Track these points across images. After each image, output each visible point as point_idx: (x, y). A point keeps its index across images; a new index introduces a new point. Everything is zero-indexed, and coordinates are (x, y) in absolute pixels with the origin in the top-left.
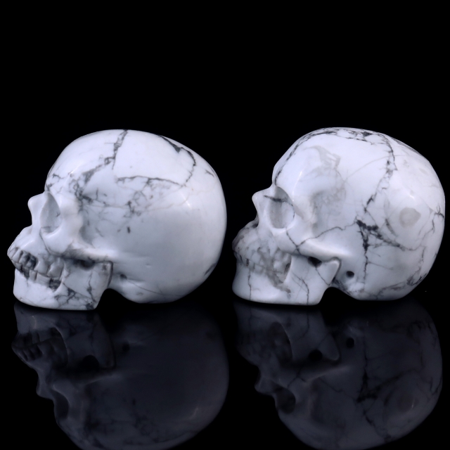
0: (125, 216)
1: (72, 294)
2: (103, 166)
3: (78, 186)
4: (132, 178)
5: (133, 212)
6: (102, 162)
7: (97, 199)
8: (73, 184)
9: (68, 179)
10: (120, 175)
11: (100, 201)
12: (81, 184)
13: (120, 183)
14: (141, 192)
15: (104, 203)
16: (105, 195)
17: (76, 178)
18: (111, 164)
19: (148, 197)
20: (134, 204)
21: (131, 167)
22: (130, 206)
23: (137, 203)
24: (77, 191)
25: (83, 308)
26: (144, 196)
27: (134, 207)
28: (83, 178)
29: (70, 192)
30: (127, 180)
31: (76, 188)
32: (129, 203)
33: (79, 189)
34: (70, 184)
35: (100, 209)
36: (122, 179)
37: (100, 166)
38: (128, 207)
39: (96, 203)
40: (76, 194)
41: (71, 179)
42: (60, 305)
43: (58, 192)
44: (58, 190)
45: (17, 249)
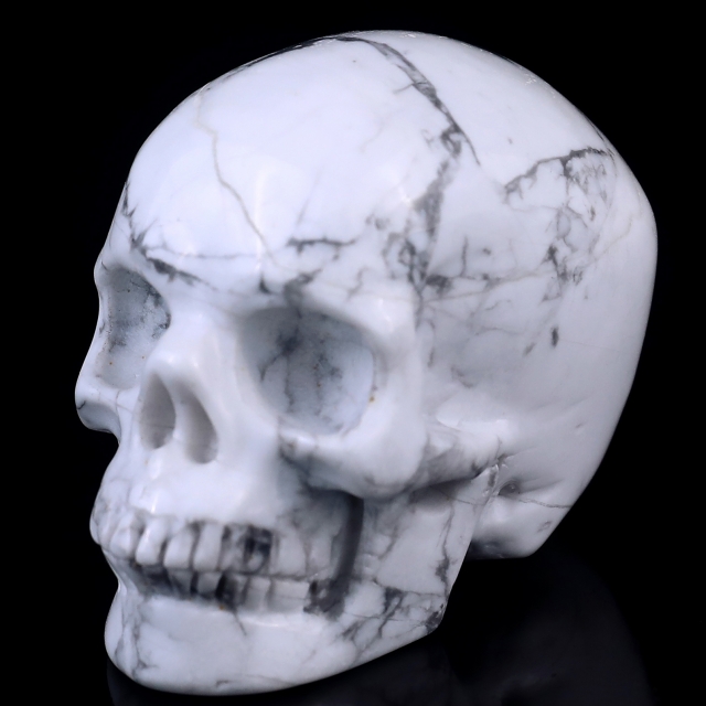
0: (546, 298)
1: (395, 602)
2: (452, 162)
3: (412, 250)
4: (532, 173)
5: (563, 276)
6: (441, 153)
7: (462, 275)
8: (396, 248)
9: (377, 239)
10: (505, 177)
11: (471, 278)
12: (419, 240)
13: (514, 197)
14: (568, 208)
15: (486, 277)
16: (487, 252)
17: (398, 226)
18: (465, 148)
19: (587, 217)
20: (563, 252)
21: (511, 141)
22: (555, 262)
23: (569, 245)
24: (412, 267)
25: (419, 632)
26: (579, 216)
27: (564, 260)
28: (419, 221)
29: (393, 277)
30: (525, 184)
31: (407, 257)
32: (552, 252)
33: (416, 260)
34: (385, 253)
35: (472, 302)
36: (512, 188)
37: (445, 166)
38: (550, 265)
39: (461, 286)
40: (411, 278)
41: (385, 237)
42: (360, 652)
43: (353, 292)
44: (352, 284)
45: (196, 527)
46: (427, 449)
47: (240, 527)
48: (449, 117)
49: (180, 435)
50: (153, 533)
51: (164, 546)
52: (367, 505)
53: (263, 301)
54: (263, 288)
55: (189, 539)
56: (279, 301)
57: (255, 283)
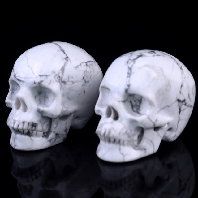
0: (83, 85)
1: (58, 136)
2: (67, 63)
3: (59, 77)
4: (80, 65)
5: (86, 82)
6: (65, 61)
7: (68, 81)
8: (57, 77)
9: (54, 75)
10: (76, 65)
11: (70, 82)
12: (61, 75)
13: (77, 69)
14: (86, 71)
15: (72, 82)
16: (72, 77)
17: (57, 73)
18: (69, 60)
19: (90, 72)
20: (85, 78)
21: (77, 59)
22: (84, 79)
23: (87, 77)
24: (59, 80)
25: (62, 141)
26: (88, 72)
27: (86, 79)
28: (61, 72)
29: (56, 81)
30: (79, 66)
31: (59, 78)
32: (84, 78)
33: (60, 79)
34: (55, 77)
35: (70, 86)
36: (77, 67)
37: (65, 63)
38: (83, 80)
39: (68, 83)
40: (59, 82)
41: (55, 74)
42: (52, 144)
43: (49, 84)
44: (49, 82)
45: (24, 123)
46: (62, 110)
47: (31, 122)
48: (66, 55)
49: (21, 107)
50: (17, 123)
51: (18, 126)
52: (53, 119)
53: (35, 85)
54: (35, 83)
55: (22, 124)
56: (37, 85)
57: (33, 82)
